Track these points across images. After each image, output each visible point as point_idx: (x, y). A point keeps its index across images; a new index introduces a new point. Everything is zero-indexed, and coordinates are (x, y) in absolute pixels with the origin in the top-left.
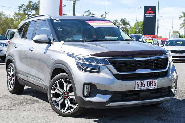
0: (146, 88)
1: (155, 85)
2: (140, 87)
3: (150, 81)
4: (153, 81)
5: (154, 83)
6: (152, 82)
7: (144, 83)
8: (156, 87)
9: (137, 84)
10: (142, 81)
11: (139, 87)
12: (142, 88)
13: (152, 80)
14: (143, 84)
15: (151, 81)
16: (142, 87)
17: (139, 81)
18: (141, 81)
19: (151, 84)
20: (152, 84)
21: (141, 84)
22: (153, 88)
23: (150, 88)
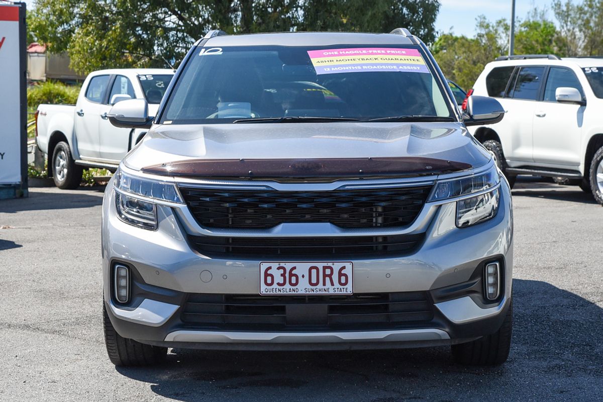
0: (303, 288)
1: (343, 281)
2: (279, 284)
3: (320, 265)
4: (337, 266)
5: (340, 275)
6: (328, 272)
7: (293, 272)
8: (349, 290)
9: (266, 275)
10: (288, 266)
11: (275, 286)
12: (287, 290)
13: (330, 264)
14: (291, 275)
15: (325, 268)
16: (287, 286)
17: (275, 265)
18: (282, 265)
19: (325, 276)
20: (330, 276)
21: (283, 275)
22: (331, 292)
23: (319, 290)
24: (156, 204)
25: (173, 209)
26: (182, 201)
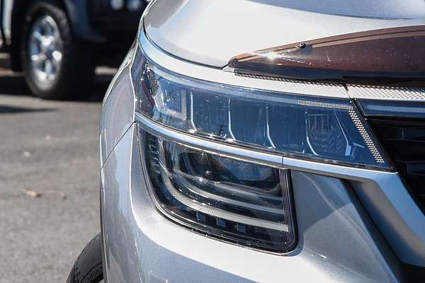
24: (289, 171)
25: (350, 185)
26: (380, 160)
